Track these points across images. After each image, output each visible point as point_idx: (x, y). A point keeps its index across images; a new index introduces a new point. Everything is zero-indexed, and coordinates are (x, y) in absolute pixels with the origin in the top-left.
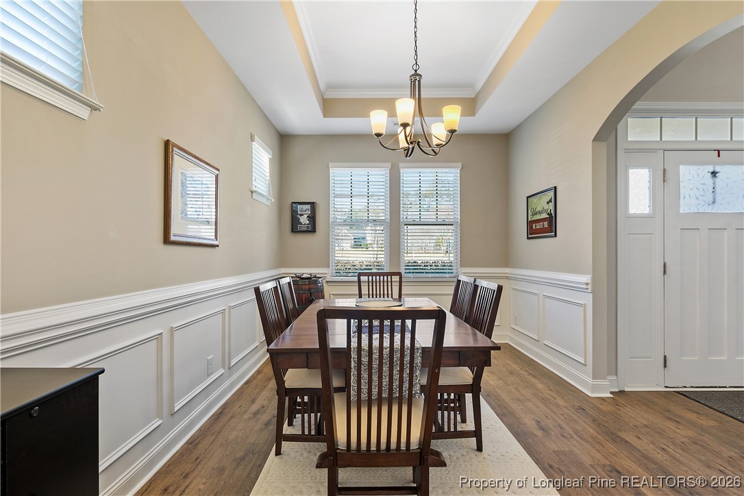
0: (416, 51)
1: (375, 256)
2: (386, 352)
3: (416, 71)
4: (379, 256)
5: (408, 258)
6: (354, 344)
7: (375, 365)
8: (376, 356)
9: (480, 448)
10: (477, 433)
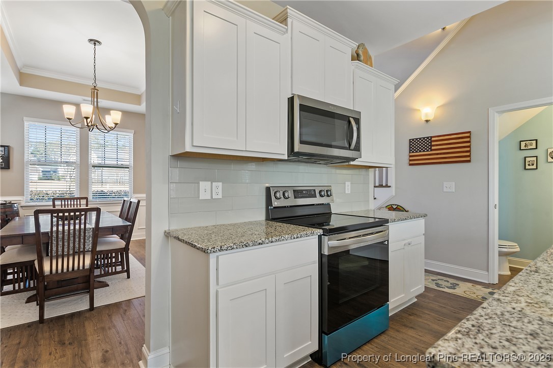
0: (95, 76)
1: (68, 187)
2: (72, 231)
3: (95, 87)
4: (71, 187)
5: (95, 188)
6: (55, 229)
7: (66, 238)
8: (66, 234)
9: (129, 277)
10: (128, 271)
